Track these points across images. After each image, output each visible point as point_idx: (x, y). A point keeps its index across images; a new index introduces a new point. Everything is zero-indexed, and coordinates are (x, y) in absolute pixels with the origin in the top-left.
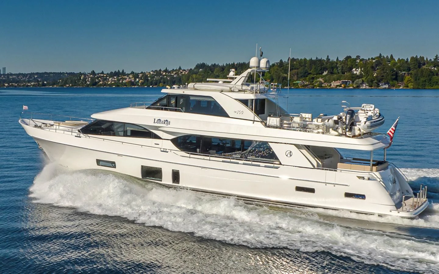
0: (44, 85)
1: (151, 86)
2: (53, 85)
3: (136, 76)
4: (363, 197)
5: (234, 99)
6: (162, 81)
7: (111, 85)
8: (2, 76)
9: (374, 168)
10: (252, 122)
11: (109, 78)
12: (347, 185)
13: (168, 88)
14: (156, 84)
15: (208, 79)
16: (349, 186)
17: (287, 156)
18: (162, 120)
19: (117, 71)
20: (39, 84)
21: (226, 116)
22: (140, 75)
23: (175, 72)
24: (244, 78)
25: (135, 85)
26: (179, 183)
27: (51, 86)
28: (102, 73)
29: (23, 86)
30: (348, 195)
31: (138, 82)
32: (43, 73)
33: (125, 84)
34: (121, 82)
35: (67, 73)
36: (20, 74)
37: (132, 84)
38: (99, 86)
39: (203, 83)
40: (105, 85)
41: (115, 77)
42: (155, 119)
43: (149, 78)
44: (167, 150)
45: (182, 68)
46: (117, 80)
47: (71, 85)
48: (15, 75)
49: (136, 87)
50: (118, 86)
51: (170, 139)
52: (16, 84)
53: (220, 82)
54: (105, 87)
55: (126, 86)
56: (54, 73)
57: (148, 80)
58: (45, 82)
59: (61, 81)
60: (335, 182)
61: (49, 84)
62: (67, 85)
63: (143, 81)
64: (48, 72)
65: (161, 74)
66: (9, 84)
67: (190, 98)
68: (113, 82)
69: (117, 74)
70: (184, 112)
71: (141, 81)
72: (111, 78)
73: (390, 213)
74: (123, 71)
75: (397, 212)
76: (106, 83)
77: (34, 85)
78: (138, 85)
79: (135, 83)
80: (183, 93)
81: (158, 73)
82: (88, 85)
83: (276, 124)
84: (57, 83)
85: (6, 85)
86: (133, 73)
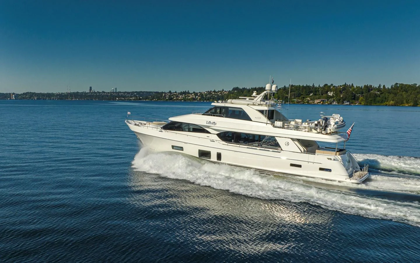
0: (140, 99)
1: (205, 101)
2: (146, 99)
3: (196, 94)
4: (330, 170)
5: (255, 110)
6: (212, 98)
7: (181, 100)
8: (115, 93)
9: (338, 153)
10: (266, 124)
11: (180, 95)
12: (321, 163)
13: (215, 102)
14: (208, 100)
15: (240, 97)
17: (286, 145)
18: (212, 122)
19: (185, 91)
20: (137, 99)
21: (251, 120)
22: (199, 94)
23: (220, 93)
24: (262, 97)
25: (196, 100)
26: (221, 161)
27: (144, 100)
28: (176, 92)
29: (128, 99)
30: (321, 169)
31: (198, 98)
32: (139, 92)
33: (189, 100)
34: (187, 98)
35: (154, 92)
36: (125, 92)
37: (194, 99)
38: (173, 100)
39: (237, 99)
40: (177, 100)
41: (183, 95)
42: (207, 121)
43: (204, 96)
44: (214, 141)
45: (225, 90)
46: (185, 97)
47: (156, 99)
48: (122, 92)
49: (196, 101)
50: (185, 100)
51: (216, 134)
52: (123, 99)
53: (247, 99)
55: (190, 100)
56: (146, 92)
57: (203, 97)
58: (141, 98)
59: (150, 97)
60: (314, 161)
61: (143, 99)
62: (154, 100)
64: (143, 91)
65: (212, 94)
66: (119, 98)
67: (228, 108)
68: (182, 98)
69: (185, 93)
70: (225, 117)
71: (199, 97)
73: (345, 180)
74: (188, 91)
75: (349, 180)
77: (134, 99)
78: (197, 100)
79: (195, 99)
80: (224, 106)
81: (210, 93)
82: (167, 100)
83: (280, 125)
84: (148, 98)
85: (117, 99)
86: (194, 92)
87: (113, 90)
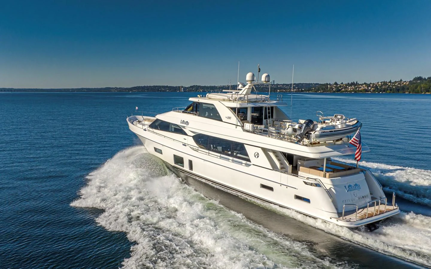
0: (302, 91)
1: (381, 93)
2: (309, 91)
3: (368, 85)
4: (308, 201)
5: (227, 107)
6: (389, 89)
7: (351, 91)
8: (274, 86)
9: (328, 174)
10: (235, 126)
11: (349, 87)
14: (384, 91)
15: (224, 91)
16: (297, 189)
17: (255, 157)
18: (185, 121)
19: (353, 82)
20: (299, 90)
21: (221, 120)
22: (371, 85)
24: (247, 89)
25: (369, 92)
26: (192, 170)
27: (308, 92)
28: (342, 83)
29: (289, 91)
30: (298, 197)
31: (371, 89)
32: (298, 84)
33: (361, 91)
34: (358, 89)
35: (314, 84)
36: (284, 84)
37: (366, 91)
38: (342, 92)
40: (347, 91)
41: (353, 86)
42: (181, 120)
43: (378, 87)
44: (186, 145)
45: (403, 80)
46: (355, 88)
47: (322, 91)
48: (281, 85)
49: (369, 93)
50: (356, 92)
51: (192, 136)
52: (285, 91)
54: (346, 92)
55: (362, 92)
56: (305, 84)
57: (378, 88)
58: (303, 89)
59: (313, 88)
60: (287, 184)
61: (305, 90)
62: (320, 91)
63: (374, 89)
64: (302, 83)
65: (387, 85)
66: (280, 90)
67: (203, 105)
68: (352, 90)
69: (353, 84)
70: (198, 116)
71: (373, 89)
72: (350, 87)
73: (330, 220)
74: (357, 82)
75: (336, 220)
76: (347, 90)
77: (295, 91)
78: (371, 91)
79: (368, 90)
81: (385, 83)
82: (334, 91)
83: (249, 129)
84: (312, 90)
85: (279, 91)
86: (365, 84)
87: (271, 82)
